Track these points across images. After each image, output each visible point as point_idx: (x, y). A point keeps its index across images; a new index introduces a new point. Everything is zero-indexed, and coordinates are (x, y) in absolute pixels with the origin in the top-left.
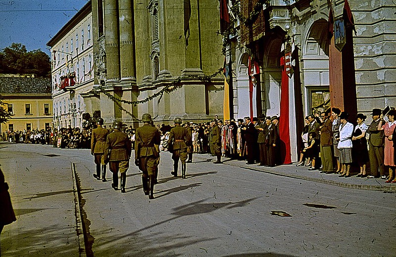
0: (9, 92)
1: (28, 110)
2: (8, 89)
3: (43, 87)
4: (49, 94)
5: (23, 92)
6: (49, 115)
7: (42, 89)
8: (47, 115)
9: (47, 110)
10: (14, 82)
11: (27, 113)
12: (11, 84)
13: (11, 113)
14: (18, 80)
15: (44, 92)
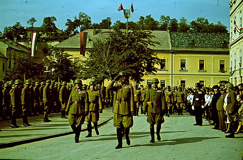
0: (183, 47)
1: (202, 66)
2: (182, 44)
3: (219, 42)
4: (226, 50)
5: (197, 47)
6: (224, 72)
7: (218, 44)
8: (222, 72)
9: (222, 66)
10: (189, 36)
11: (200, 69)
12: (186, 39)
13: (184, 69)
14: (193, 35)
15: (221, 48)
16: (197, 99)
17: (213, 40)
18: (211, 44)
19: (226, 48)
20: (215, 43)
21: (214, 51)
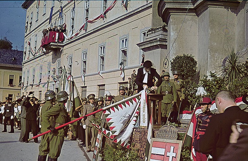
3: (10, 58)
4: (15, 66)
6: (13, 86)
15: (11, 63)
16: (8, 111)
17: (4, 56)
18: (2, 60)
19: (16, 64)
20: (6, 59)
21: (4, 66)
